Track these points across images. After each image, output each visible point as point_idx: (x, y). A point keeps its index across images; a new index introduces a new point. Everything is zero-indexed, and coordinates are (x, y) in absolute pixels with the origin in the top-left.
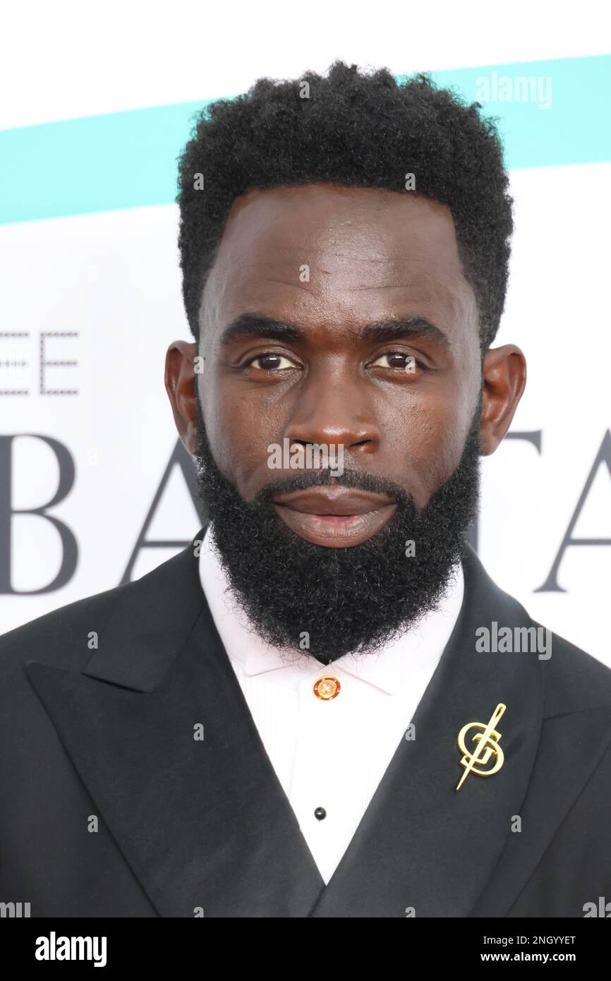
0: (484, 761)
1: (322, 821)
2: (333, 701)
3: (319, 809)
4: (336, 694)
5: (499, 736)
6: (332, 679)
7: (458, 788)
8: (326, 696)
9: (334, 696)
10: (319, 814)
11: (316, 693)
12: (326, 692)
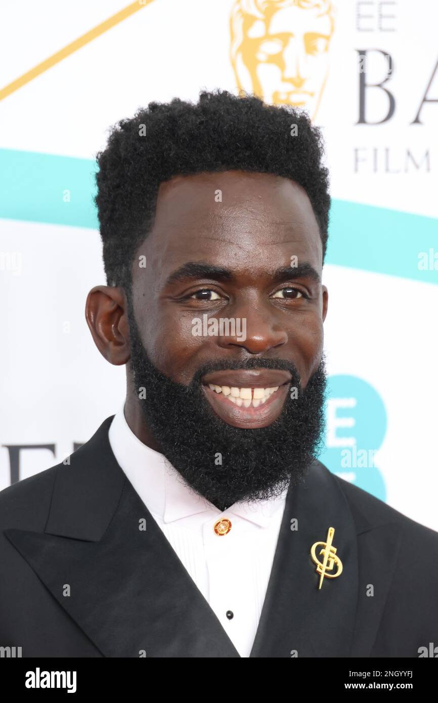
0: (331, 567)
1: (231, 620)
2: (226, 536)
3: (229, 612)
4: (229, 531)
5: (335, 550)
6: (226, 520)
7: (320, 588)
8: (222, 533)
9: (227, 533)
10: (229, 615)
11: (216, 531)
12: (222, 530)
